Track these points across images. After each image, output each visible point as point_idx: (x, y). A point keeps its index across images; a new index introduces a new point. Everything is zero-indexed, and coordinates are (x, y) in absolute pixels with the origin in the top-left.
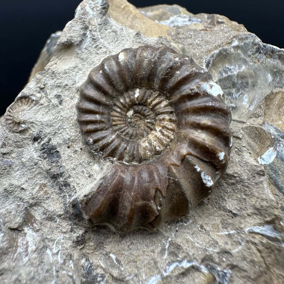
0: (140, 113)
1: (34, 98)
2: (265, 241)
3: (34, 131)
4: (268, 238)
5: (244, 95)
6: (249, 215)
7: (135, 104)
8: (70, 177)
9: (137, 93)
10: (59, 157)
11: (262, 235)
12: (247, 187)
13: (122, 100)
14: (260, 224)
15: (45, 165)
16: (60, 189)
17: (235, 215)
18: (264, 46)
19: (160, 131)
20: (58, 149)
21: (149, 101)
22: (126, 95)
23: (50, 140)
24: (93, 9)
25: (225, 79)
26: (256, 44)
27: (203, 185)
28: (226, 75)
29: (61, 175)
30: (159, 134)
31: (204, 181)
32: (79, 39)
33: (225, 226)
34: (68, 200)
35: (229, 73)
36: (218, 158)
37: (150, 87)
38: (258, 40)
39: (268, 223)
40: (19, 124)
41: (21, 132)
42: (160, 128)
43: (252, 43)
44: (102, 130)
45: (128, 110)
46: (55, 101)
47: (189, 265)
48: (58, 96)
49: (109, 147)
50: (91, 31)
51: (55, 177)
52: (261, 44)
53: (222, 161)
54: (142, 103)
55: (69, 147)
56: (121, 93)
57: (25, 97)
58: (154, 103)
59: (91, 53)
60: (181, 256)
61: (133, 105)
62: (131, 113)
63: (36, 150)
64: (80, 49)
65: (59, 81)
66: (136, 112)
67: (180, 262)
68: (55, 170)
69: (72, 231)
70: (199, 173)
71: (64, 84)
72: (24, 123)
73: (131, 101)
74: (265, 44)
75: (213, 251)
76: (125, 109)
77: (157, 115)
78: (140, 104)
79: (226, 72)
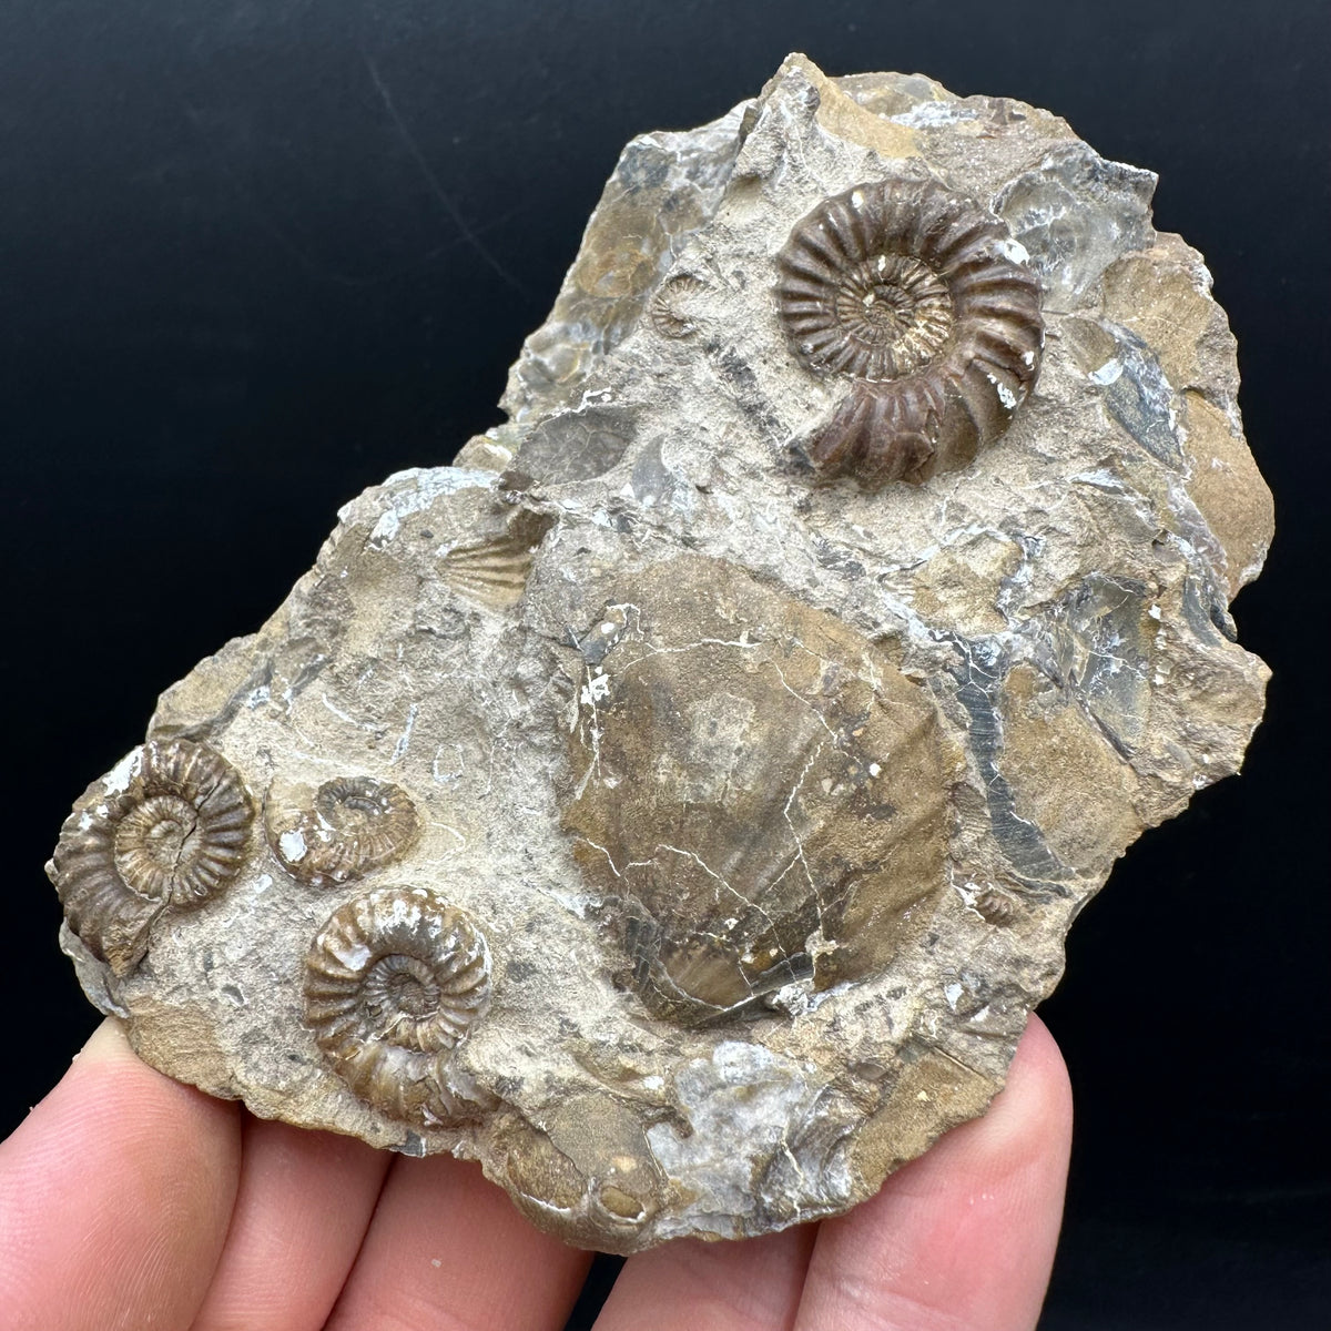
0: (885, 299)
1: (700, 278)
2: (1098, 493)
3: (708, 335)
4: (1104, 489)
5: (1064, 266)
6: (1073, 458)
7: (878, 283)
8: (775, 409)
9: (882, 263)
10: (753, 378)
11: (1094, 485)
12: (1071, 414)
13: (856, 277)
14: (1091, 469)
15: (731, 390)
16: (761, 430)
17: (1051, 460)
18: (1105, 166)
19: (926, 326)
20: (749, 365)
21: (903, 276)
22: (863, 268)
23: (733, 349)
24: (791, 109)
25: (1029, 235)
26: (1088, 163)
27: (1001, 404)
28: (1032, 227)
29: (761, 406)
30: (923, 332)
31: (1003, 399)
32: (770, 167)
33: (1034, 476)
34: (779, 445)
35: (1037, 224)
36: (1023, 362)
37: (906, 253)
38: (1093, 154)
39: (1103, 464)
40: (681, 322)
41: (685, 337)
42: (925, 322)
43: (1081, 161)
44: (826, 328)
45: (866, 294)
46: (734, 282)
47: (981, 531)
48: (738, 274)
49: (841, 356)
50: (789, 151)
51: (750, 410)
52: (1100, 161)
53: (1030, 366)
54: (892, 280)
55: (765, 362)
56: (855, 265)
58: (912, 279)
59: (789, 192)
60: (967, 520)
61: (875, 283)
62: (870, 299)
63: (713, 368)
64: (772, 186)
65: (740, 246)
66: (879, 297)
67: (967, 527)
68: (750, 398)
69: (789, 492)
70: (996, 385)
71: (746, 252)
72: (691, 320)
73: (871, 278)
74: (1106, 162)
75: (1018, 511)
76: (861, 292)
77: (917, 300)
78: (886, 283)
79: (1030, 222)
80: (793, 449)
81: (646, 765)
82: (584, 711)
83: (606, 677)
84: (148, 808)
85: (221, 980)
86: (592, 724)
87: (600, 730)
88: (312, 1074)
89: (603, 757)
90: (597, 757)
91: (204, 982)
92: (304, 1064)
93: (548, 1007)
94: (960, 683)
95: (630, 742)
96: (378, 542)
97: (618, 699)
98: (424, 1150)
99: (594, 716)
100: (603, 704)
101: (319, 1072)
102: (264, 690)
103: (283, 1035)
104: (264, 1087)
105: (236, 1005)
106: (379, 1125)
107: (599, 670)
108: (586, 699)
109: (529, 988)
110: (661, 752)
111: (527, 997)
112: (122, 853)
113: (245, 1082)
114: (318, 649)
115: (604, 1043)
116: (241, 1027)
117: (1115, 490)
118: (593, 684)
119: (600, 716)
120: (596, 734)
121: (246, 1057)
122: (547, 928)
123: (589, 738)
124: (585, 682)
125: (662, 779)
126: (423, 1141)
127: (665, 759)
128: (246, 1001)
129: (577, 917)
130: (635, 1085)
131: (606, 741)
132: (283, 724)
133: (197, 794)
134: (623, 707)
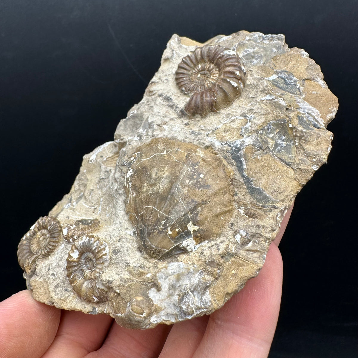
0: (203, 74)
1: (156, 82)
2: (268, 101)
3: (160, 93)
4: (269, 100)
6: (259, 95)
7: (200, 71)
9: (200, 66)
10: (172, 100)
11: (267, 100)
12: (257, 86)
13: (194, 71)
14: (265, 96)
15: (166, 103)
16: (175, 110)
17: (254, 98)
18: (266, 36)
20: (171, 97)
21: (205, 67)
22: (195, 69)
23: (166, 95)
24: (174, 43)
25: (246, 55)
26: (261, 37)
27: (233, 86)
28: (247, 53)
29: (174, 105)
32: (171, 56)
33: (250, 102)
34: (178, 112)
35: (248, 52)
36: (236, 75)
37: (205, 62)
38: (261, 34)
39: (267, 94)
40: (152, 92)
41: (154, 95)
43: (258, 36)
45: (198, 74)
46: (165, 81)
47: (234, 118)
48: (167, 80)
49: (191, 88)
50: (175, 51)
51: (171, 107)
52: (264, 36)
53: (239, 75)
54: (203, 69)
55: (175, 96)
56: (193, 68)
57: (152, 82)
58: (207, 67)
59: (177, 60)
60: (231, 116)
61: (199, 71)
62: (199, 75)
63: (161, 100)
64: (172, 60)
65: (166, 74)
66: (201, 74)
67: (231, 118)
68: (171, 104)
69: (183, 122)
70: (230, 82)
71: (168, 74)
72: (154, 91)
73: (198, 70)
74: (266, 35)
75: (246, 111)
76: (196, 74)
77: (210, 72)
78: (202, 70)
79: (246, 52)
80: (181, 111)
81: (141, 187)
82: (127, 179)
83: (132, 169)
84: (39, 233)
85: (51, 272)
86: (129, 182)
88: (71, 294)
90: (131, 190)
91: (47, 274)
92: (69, 292)
93: (123, 260)
94: (232, 154)
95: (138, 183)
97: (135, 174)
98: (97, 312)
99: (129, 180)
100: (131, 176)
101: (72, 293)
102: (70, 204)
103: (64, 284)
104: (59, 299)
105: (54, 278)
106: (86, 306)
107: (130, 169)
108: (128, 176)
109: (118, 256)
110: (144, 183)
111: (118, 259)
112: (32, 245)
113: (54, 298)
114: (81, 191)
115: (136, 266)
116: (55, 283)
117: (273, 99)
118: (129, 172)
119: (131, 179)
120: (130, 184)
121: (55, 292)
122: (124, 240)
123: (129, 185)
124: (127, 172)
125: (145, 190)
126: (97, 309)
127: (145, 184)
128: (56, 277)
129: (132, 236)
130: (144, 277)
131: (132, 185)
132: (73, 210)
133: (48, 226)
134: (136, 175)
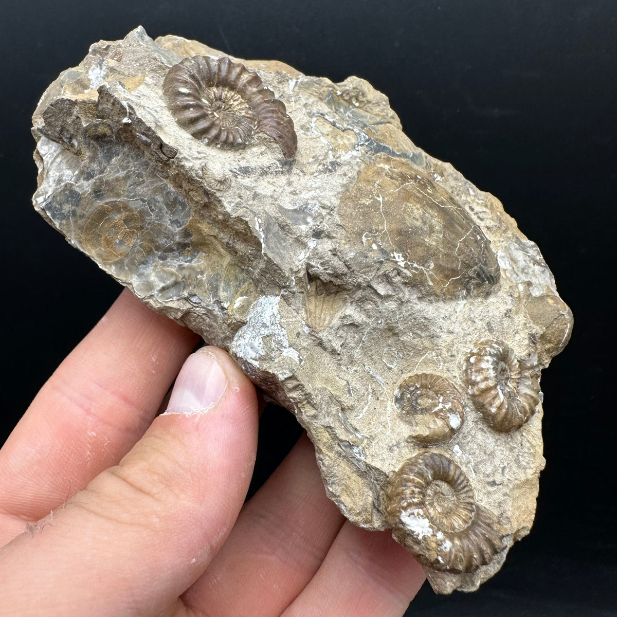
0: (217, 109)
8: (263, 165)
9: (204, 100)
10: (248, 167)
15: (255, 176)
20: (242, 166)
21: (211, 97)
23: (235, 168)
29: (262, 169)
34: (280, 169)
55: (240, 161)
58: (213, 95)
63: (245, 178)
68: (259, 171)
81: (428, 248)
82: (407, 267)
83: (395, 253)
84: (432, 511)
85: (500, 477)
86: (412, 265)
87: (414, 263)
88: (525, 437)
89: (424, 266)
90: (423, 268)
91: (501, 486)
92: (522, 440)
93: (501, 321)
95: (420, 251)
96: (301, 361)
97: (403, 251)
99: (409, 263)
100: (405, 257)
101: (524, 434)
104: (534, 459)
105: (508, 470)
107: (392, 255)
108: (402, 264)
110: (424, 241)
116: (515, 468)
118: (397, 259)
119: (409, 261)
120: (415, 265)
121: (525, 468)
122: (472, 315)
123: (416, 269)
124: (396, 262)
125: (434, 243)
127: (426, 240)
128: (506, 464)
129: (466, 304)
130: (522, 296)
131: (419, 262)
134: (407, 250)
